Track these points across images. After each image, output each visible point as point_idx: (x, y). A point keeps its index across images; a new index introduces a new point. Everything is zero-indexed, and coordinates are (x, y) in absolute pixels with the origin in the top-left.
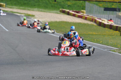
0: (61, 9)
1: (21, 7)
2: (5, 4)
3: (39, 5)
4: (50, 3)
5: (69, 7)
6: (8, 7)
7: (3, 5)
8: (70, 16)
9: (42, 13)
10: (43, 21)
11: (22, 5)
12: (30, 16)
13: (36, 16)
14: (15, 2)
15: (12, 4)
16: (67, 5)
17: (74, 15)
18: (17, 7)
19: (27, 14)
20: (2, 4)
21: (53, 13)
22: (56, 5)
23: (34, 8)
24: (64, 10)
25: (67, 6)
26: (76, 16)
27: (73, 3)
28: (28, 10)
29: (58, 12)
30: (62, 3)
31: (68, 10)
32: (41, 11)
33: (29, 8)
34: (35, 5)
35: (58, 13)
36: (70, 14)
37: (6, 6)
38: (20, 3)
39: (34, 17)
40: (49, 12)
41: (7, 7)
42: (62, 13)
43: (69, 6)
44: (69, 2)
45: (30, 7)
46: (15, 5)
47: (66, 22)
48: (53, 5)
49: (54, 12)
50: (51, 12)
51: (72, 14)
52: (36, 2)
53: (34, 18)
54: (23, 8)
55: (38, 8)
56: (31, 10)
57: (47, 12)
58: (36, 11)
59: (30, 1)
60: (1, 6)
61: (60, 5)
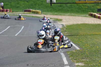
0: (89, 13)
1: (55, 13)
2: (40, 11)
3: (72, 10)
4: (82, 8)
7: (39, 12)
8: (95, 19)
9: (71, 17)
10: (65, 25)
11: (57, 11)
12: (57, 21)
13: (64, 20)
14: (50, 9)
15: (48, 11)
18: (51, 13)
19: (57, 19)
20: (38, 11)
21: (81, 16)
22: (87, 10)
24: (92, 13)
26: (100, 18)
28: (61, 15)
30: (92, 8)
34: (68, 11)
35: (86, 16)
37: (41, 13)
38: (56, 9)
39: (60, 21)
40: (78, 16)
41: (42, 14)
42: (90, 16)
44: (98, 6)
45: (64, 13)
46: (51, 11)
48: (84, 9)
51: (97, 17)
52: (70, 8)
53: (60, 22)
54: (57, 13)
56: (63, 15)
57: (76, 16)
59: (64, 7)
60: (37, 13)
61: (90, 9)
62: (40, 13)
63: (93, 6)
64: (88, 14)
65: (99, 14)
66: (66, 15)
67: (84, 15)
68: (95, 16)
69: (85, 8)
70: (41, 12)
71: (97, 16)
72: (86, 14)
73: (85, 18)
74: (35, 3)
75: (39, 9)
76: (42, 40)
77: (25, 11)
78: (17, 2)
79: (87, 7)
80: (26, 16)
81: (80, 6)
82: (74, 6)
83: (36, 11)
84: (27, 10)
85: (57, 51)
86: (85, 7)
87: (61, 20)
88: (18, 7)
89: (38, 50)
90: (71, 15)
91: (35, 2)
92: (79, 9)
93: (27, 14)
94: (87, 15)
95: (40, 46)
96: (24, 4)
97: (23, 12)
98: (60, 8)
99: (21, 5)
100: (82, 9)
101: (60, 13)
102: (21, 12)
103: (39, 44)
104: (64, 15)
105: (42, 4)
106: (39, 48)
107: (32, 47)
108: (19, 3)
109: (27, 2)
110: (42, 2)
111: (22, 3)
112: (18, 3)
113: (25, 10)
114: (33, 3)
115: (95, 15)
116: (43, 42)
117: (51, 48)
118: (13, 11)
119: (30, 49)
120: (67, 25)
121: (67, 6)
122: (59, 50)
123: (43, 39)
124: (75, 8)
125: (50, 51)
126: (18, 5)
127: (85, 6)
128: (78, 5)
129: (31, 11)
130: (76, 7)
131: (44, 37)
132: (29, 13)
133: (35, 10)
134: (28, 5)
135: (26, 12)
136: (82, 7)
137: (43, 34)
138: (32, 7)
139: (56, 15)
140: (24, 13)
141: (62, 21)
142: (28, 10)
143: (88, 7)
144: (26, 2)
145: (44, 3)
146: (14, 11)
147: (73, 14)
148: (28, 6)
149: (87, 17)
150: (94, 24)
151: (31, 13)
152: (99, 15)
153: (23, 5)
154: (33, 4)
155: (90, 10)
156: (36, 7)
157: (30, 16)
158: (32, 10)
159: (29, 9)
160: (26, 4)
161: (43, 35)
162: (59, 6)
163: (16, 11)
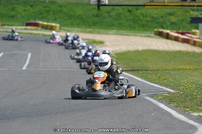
0: (156, 30)
1: (88, 30)
2: (58, 25)
4: (140, 20)
5: (172, 26)
6: (64, 30)
7: (55, 27)
8: (169, 41)
9: (120, 38)
10: (113, 51)
11: (90, 25)
12: (95, 44)
13: (107, 43)
14: (77, 21)
15: (72, 25)
16: (170, 22)
17: (176, 39)
18: (79, 30)
19: (93, 40)
20: (54, 24)
21: (141, 36)
22: (150, 24)
23: (110, 29)
24: (161, 30)
25: (168, 23)
26: (180, 40)
27: (180, 18)
28: (99, 33)
29: (150, 35)
30: (161, 20)
31: (168, 31)
32: (121, 34)
33: (101, 30)
34: (113, 25)
35: (149, 37)
36: (169, 37)
37: (60, 29)
38: (88, 22)
39: (101, 45)
40: (134, 35)
41: (62, 30)
42: (157, 36)
43: (172, 23)
44: (172, 17)
45: (105, 29)
46: (78, 25)
47: (155, 51)
48: (144, 23)
49: (143, 35)
50: (138, 34)
51: (173, 38)
52: (116, 19)
53: (100, 47)
54: (91, 30)
55: (119, 30)
56: (103, 34)
57: (130, 35)
58: (112, 34)
59: (104, 18)
60: (52, 28)
61: (157, 23)
62: (58, 29)
63: (162, 17)
64: (153, 33)
65: (175, 31)
66: (109, 33)
67: (146, 35)
68: (168, 37)
69: (147, 20)
70: (60, 27)
71: (172, 36)
72: (148, 32)
73: (149, 39)
74: (47, 9)
75: (55, 20)
76: (103, 72)
77: (27, 24)
78: (10, 7)
79: (150, 19)
80: (31, 34)
81: (137, 16)
82: (125, 16)
83: (49, 24)
84: (31, 22)
85: (135, 97)
86: (145, 19)
87: (101, 43)
88: (13, 17)
89: (94, 93)
90: (120, 33)
91: (46, 7)
92: (134, 22)
93: (32, 30)
94: (151, 33)
95: (98, 85)
96: (25, 11)
97: (23, 25)
98: (96, 19)
99: (19, 13)
100: (139, 22)
101: (96, 28)
102: (19, 25)
103: (97, 81)
104: (106, 34)
105: (60, 11)
106: (95, 90)
107: (81, 87)
108: (15, 8)
109: (31, 6)
110: (61, 6)
111: (20, 8)
112: (13, 9)
113: (27, 22)
114: (43, 9)
115: (168, 34)
116: (105, 78)
117: (121, 90)
118: (3, 23)
119: (77, 91)
120: (115, 53)
121: (110, 16)
122: (139, 94)
123: (106, 71)
124: (127, 20)
125: (119, 95)
126: (13, 13)
127: (146, 16)
128: (132, 14)
129: (40, 25)
130: (129, 18)
131: (107, 67)
132: (35, 28)
133: (48, 22)
134: (34, 13)
135: (29, 27)
136: (141, 17)
137: (106, 61)
138: (40, 16)
139: (90, 32)
140: (25, 29)
141: (105, 44)
142: (34, 22)
143: (153, 18)
144: (29, 7)
145: (64, 10)
146: (6, 23)
147: (122, 31)
148: (32, 14)
149: (152, 37)
150: (170, 50)
151: (40, 28)
152: (176, 35)
153: (23, 14)
154: (44, 12)
155: (157, 25)
156: (49, 16)
157: (39, 34)
158: (40, 22)
159: (35, 20)
160: (29, 11)
161: (107, 63)
162: (94, 16)
163: (9, 23)
